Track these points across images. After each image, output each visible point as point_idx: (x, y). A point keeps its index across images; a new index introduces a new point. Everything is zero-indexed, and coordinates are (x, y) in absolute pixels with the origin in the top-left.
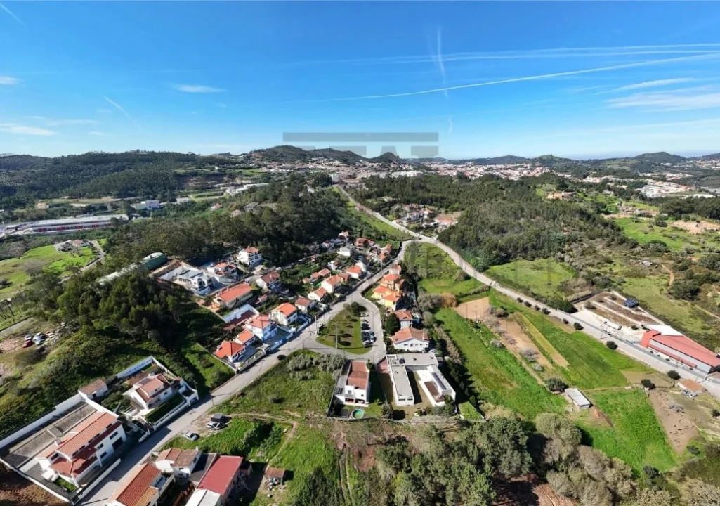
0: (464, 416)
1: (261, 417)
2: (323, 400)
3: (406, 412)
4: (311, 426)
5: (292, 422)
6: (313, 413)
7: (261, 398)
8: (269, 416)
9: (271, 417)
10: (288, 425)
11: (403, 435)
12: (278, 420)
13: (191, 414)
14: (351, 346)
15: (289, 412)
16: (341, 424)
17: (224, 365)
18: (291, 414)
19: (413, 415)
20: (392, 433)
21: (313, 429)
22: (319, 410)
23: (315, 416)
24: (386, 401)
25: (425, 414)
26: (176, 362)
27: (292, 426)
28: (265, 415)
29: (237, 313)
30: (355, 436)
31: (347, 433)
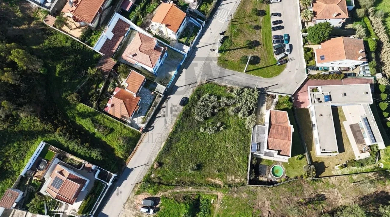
0: (384, 163)
1: (187, 192)
2: (241, 159)
3: (326, 164)
4: (235, 196)
5: (216, 193)
6: (233, 177)
7: (180, 167)
8: (195, 190)
9: (197, 190)
10: (213, 196)
11: (322, 193)
12: (203, 192)
13: (118, 194)
14: (262, 64)
15: (210, 179)
16: (264, 192)
17: (125, 127)
18: (213, 181)
19: (334, 168)
20: (312, 192)
21: (237, 198)
22: (239, 173)
23: (236, 180)
24: (306, 154)
25: (346, 166)
26: (73, 140)
27: (217, 196)
28: (190, 189)
29: (108, 33)
30: (278, 202)
31: (271, 200)
